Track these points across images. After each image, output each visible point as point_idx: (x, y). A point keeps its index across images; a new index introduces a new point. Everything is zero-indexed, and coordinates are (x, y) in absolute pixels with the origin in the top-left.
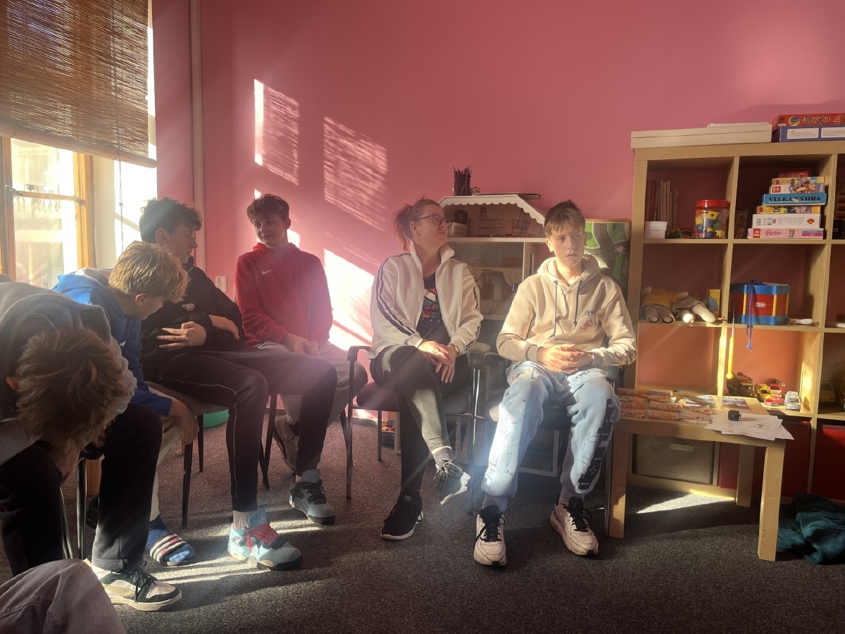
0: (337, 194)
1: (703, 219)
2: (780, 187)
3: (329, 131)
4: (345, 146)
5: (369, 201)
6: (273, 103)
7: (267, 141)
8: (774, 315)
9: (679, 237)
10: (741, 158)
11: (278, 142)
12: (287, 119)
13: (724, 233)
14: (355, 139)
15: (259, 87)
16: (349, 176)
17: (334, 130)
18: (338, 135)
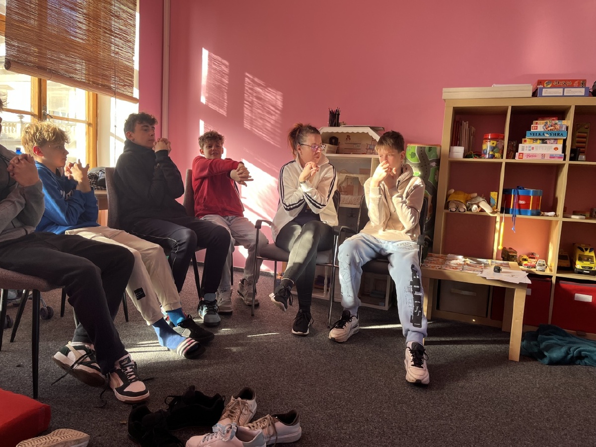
0: (251, 123)
1: (488, 146)
2: (537, 127)
3: (248, 82)
4: (258, 92)
5: (272, 128)
6: (214, 64)
7: (209, 87)
8: (530, 209)
10: (513, 107)
11: (215, 88)
12: (221, 73)
13: (500, 155)
14: (264, 88)
15: (205, 53)
16: (259, 111)
17: (252, 81)
18: (254, 85)
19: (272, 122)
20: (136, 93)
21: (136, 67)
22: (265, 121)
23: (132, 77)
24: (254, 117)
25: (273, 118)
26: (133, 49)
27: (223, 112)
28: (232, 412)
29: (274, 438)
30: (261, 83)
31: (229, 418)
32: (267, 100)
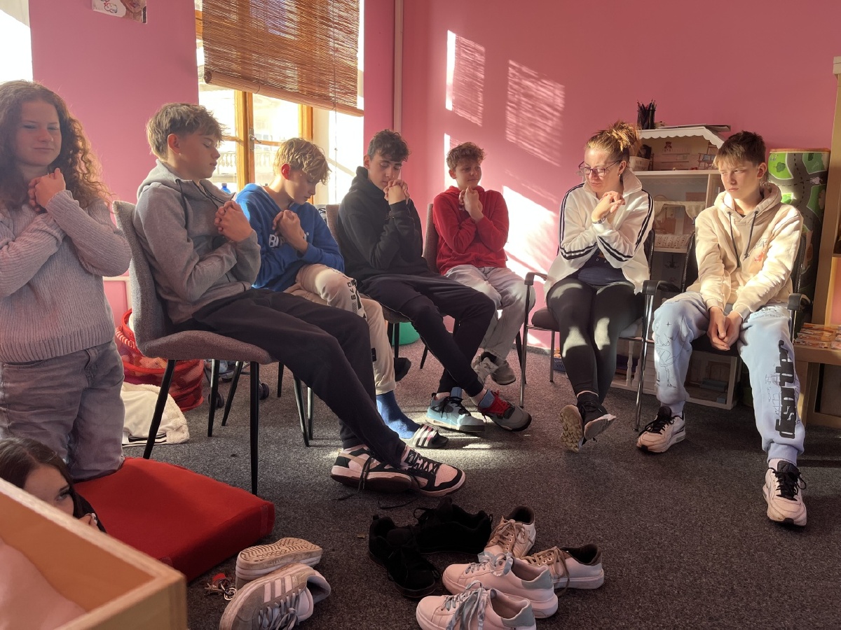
0: (517, 134)
3: (513, 74)
4: (527, 88)
5: (547, 139)
6: (464, 52)
7: (457, 87)
11: (466, 86)
12: (475, 65)
14: (536, 80)
15: (451, 37)
16: (529, 115)
17: (517, 72)
18: (521, 77)
19: (548, 129)
20: (360, 104)
21: (361, 66)
22: (537, 129)
23: (355, 80)
24: (521, 124)
25: (550, 123)
26: (356, 42)
27: (476, 120)
28: (504, 538)
29: (564, 580)
30: (532, 73)
31: (499, 545)
32: (541, 97)
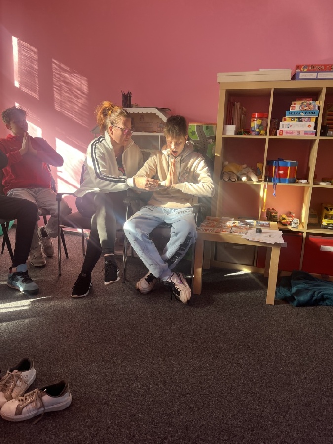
0: (61, 106)
1: (255, 124)
2: (295, 107)
3: (55, 68)
4: (65, 77)
5: (79, 110)
6: (24, 50)
7: (21, 73)
8: (288, 178)
9: (242, 134)
10: (275, 90)
11: (27, 74)
12: (31, 59)
13: (264, 132)
14: (70, 73)
15: (15, 40)
16: (67, 95)
17: (58, 67)
18: (60, 70)
19: (80, 105)
24: (63, 100)
25: (81, 101)
27: (36, 96)
30: (68, 68)
